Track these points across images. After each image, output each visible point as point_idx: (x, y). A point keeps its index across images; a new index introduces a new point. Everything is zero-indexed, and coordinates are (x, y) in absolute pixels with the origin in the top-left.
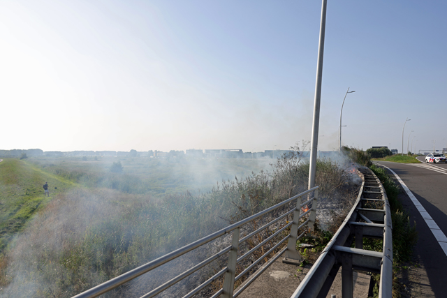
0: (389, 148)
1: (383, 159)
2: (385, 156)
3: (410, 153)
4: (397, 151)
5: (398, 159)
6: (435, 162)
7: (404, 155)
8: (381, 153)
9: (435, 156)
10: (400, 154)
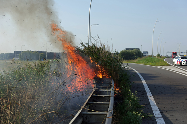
0: (140, 50)
1: (135, 61)
2: (136, 58)
3: (159, 55)
4: (147, 52)
5: (148, 61)
6: (181, 65)
7: (154, 57)
8: (134, 55)
9: (182, 58)
10: (150, 56)
